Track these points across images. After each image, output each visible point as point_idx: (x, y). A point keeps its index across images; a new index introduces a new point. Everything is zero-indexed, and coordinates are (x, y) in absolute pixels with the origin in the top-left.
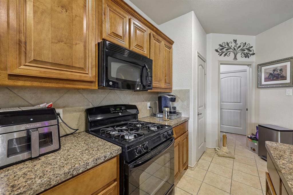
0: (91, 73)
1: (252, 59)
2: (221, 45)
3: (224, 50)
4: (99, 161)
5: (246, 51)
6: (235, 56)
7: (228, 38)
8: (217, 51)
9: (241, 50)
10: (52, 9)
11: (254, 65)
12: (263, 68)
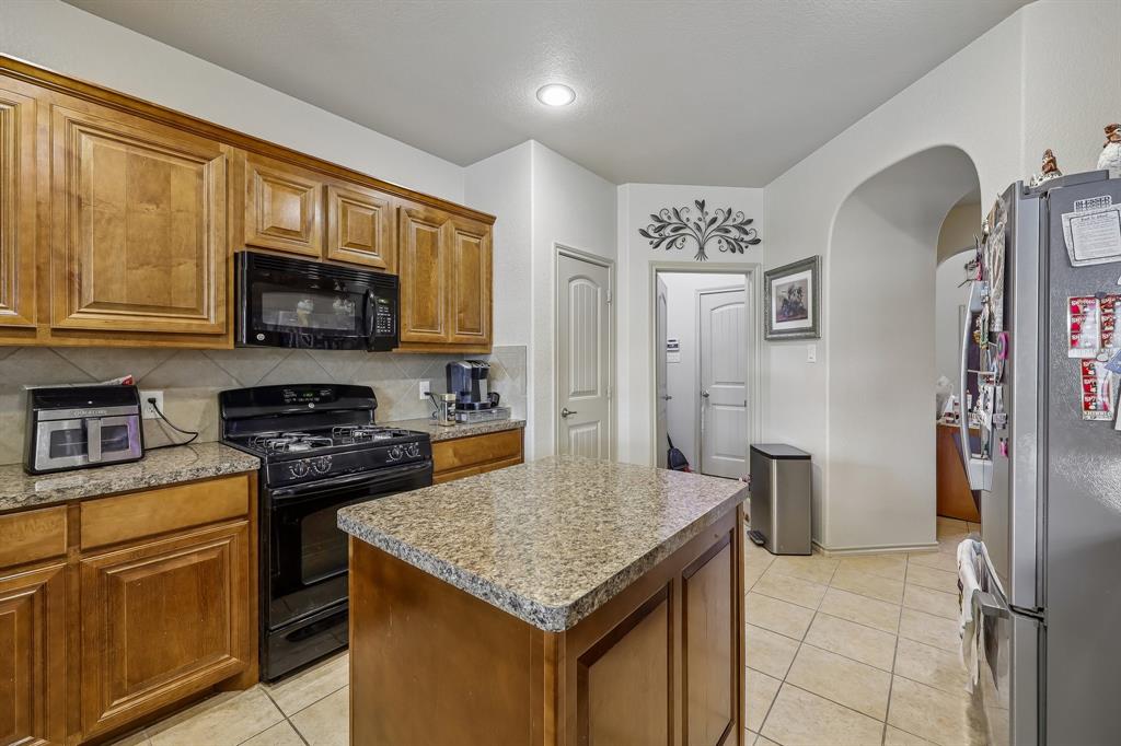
0: (214, 315)
1: (752, 255)
2: (655, 217)
3: (667, 231)
4: (203, 474)
5: (735, 233)
6: (702, 249)
7: (678, 197)
8: (645, 233)
9: (718, 229)
10: (128, 210)
11: (759, 274)
12: (775, 283)
